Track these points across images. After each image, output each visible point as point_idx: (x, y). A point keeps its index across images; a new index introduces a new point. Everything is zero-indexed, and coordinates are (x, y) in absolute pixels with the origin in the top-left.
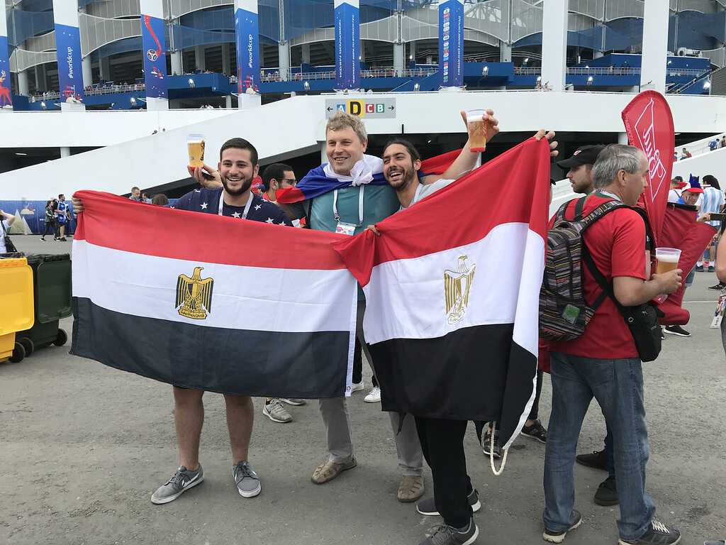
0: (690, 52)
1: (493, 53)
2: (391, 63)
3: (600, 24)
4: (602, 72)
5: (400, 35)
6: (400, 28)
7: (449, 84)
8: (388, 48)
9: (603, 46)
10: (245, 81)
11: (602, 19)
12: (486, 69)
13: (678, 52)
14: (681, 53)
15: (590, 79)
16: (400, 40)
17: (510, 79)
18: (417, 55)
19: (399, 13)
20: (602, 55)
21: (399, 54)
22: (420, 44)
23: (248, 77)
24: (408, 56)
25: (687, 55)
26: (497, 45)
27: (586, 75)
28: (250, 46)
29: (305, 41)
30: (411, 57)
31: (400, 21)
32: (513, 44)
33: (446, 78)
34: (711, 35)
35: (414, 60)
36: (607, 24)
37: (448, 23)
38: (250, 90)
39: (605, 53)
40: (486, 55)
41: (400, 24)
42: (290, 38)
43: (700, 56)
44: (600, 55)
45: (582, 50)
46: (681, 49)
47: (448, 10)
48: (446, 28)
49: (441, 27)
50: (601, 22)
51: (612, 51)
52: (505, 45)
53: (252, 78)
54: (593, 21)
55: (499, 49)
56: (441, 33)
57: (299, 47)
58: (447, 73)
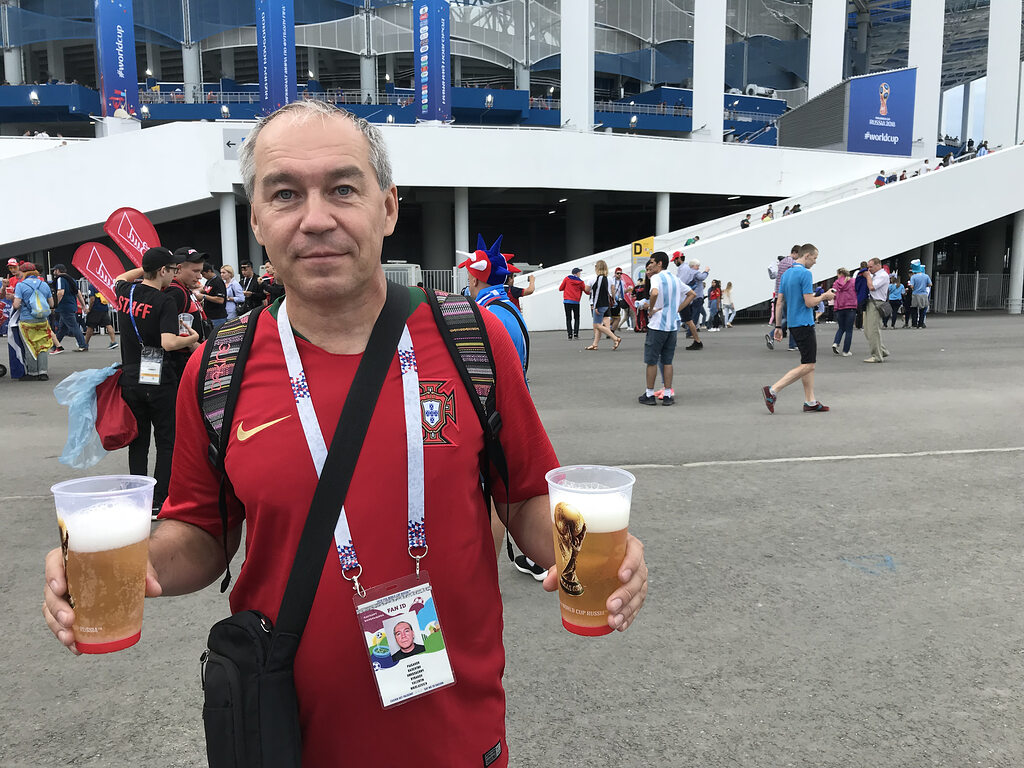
0: (762, 90)
1: (503, 77)
2: (357, 84)
3: (647, 46)
4: (648, 110)
5: (369, 44)
6: (368, 34)
7: (429, 117)
8: (351, 63)
9: (652, 76)
10: (112, 98)
11: (650, 40)
12: (489, 98)
13: (747, 91)
14: (751, 91)
15: (634, 119)
16: (369, 51)
17: (525, 115)
18: (396, 75)
19: (366, 12)
20: (652, 88)
21: (368, 72)
22: (401, 59)
23: (117, 92)
24: (382, 74)
25: (758, 94)
26: (509, 66)
27: (629, 115)
28: (120, 43)
29: (226, 45)
30: (387, 77)
31: (368, 23)
32: (532, 67)
33: (425, 107)
34: (790, 70)
35: (392, 82)
36: (657, 46)
37: (426, 28)
38: (121, 112)
39: (656, 86)
40: (496, 80)
41: (368, 28)
42: (199, 37)
43: (775, 97)
44: (649, 88)
45: (624, 81)
46: (751, 86)
47: (426, 9)
48: (424, 36)
49: (417, 34)
50: (649, 43)
51: (664, 84)
52: (521, 67)
53: (123, 94)
54: (639, 42)
55: (513, 71)
56: (418, 43)
57: (217, 54)
58: (426, 101)
